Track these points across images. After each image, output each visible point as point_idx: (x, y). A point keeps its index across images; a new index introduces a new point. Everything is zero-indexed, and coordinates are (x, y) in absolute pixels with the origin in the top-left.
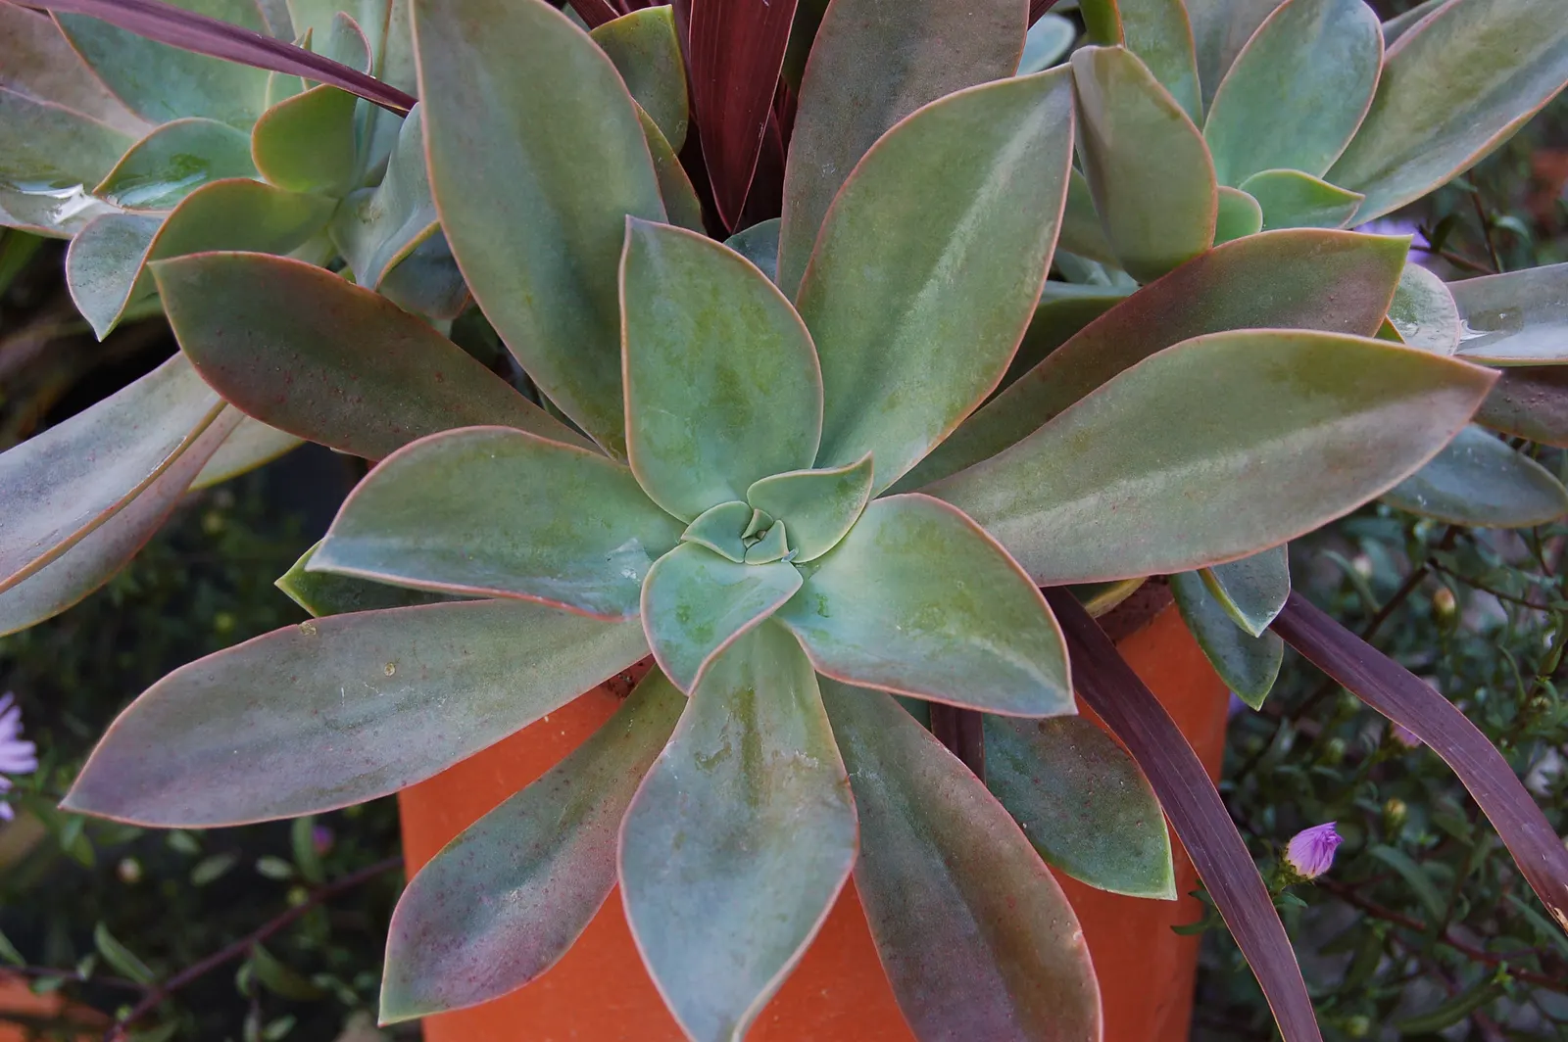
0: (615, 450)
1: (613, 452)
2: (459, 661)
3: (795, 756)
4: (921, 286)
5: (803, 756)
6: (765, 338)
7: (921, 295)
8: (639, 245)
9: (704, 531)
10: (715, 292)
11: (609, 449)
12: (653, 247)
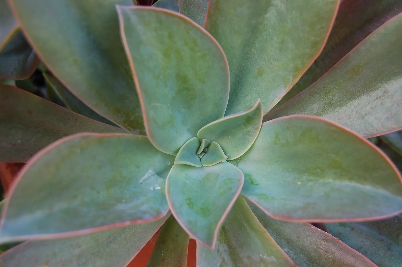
0: (129, 128)
1: (128, 129)
2: (77, 252)
3: (260, 257)
4: (266, 12)
5: (265, 257)
6: (200, 54)
7: (267, 15)
8: (127, 20)
9: (183, 157)
10: (171, 36)
11: (126, 128)
12: (134, 19)
